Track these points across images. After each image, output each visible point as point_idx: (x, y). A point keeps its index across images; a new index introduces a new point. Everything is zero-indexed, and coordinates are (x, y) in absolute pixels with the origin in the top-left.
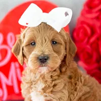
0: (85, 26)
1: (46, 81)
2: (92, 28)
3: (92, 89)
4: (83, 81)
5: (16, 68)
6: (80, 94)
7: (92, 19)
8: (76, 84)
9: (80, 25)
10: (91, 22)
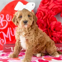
0: (41, 12)
1: (26, 32)
2: (44, 13)
3: (43, 36)
4: (40, 32)
5: (10, 30)
6: (39, 37)
7: (44, 8)
8: (37, 33)
9: (39, 12)
10: (44, 10)
